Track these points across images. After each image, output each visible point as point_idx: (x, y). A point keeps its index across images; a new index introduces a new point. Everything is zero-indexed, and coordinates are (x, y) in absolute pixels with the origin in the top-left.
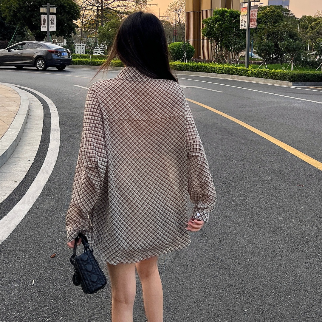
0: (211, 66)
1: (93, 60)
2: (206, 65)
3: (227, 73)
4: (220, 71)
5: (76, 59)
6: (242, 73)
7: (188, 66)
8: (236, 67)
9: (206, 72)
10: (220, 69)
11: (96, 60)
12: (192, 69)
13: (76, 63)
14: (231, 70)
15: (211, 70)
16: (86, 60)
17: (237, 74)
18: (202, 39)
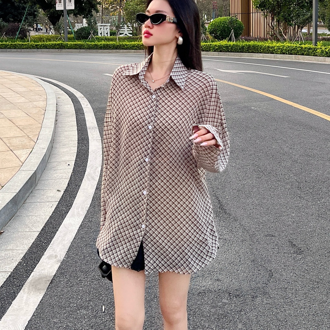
0: (267, 45)
1: (121, 43)
2: (260, 44)
3: (288, 52)
4: (279, 50)
5: (101, 43)
6: (309, 53)
7: (237, 46)
8: (300, 45)
9: (261, 53)
10: (279, 49)
11: (124, 43)
12: (242, 50)
13: (101, 47)
14: (294, 49)
15: (267, 50)
16: (112, 43)
17: (303, 54)
18: (251, 12)
